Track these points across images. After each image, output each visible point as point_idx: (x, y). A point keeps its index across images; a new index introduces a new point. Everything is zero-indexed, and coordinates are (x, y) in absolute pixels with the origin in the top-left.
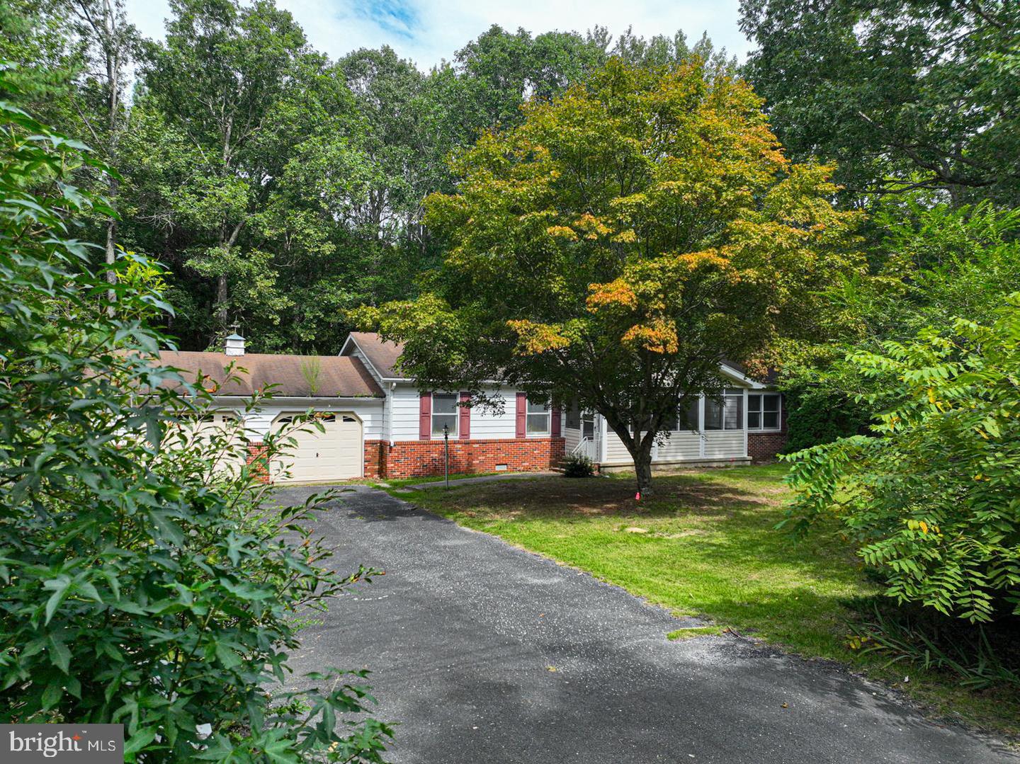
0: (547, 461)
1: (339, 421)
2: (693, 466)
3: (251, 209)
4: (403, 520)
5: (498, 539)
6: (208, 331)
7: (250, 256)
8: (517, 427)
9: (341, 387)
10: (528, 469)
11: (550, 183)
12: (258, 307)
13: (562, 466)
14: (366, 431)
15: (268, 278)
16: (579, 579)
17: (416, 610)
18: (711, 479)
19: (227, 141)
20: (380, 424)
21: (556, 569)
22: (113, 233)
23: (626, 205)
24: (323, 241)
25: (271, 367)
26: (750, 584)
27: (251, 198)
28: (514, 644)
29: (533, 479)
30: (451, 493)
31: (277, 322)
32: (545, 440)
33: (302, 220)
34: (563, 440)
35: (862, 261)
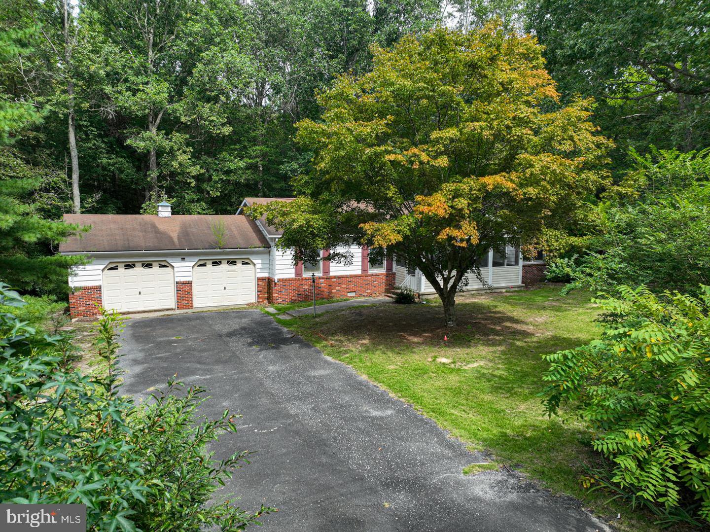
0: (383, 288)
1: (239, 265)
2: (484, 292)
3: (171, 100)
4: (285, 348)
5: (350, 369)
6: (144, 189)
7: (172, 137)
8: (363, 266)
9: (240, 241)
10: (370, 295)
11: (387, 124)
12: (179, 174)
13: (394, 293)
14: (258, 270)
15: (184, 152)
16: (405, 411)
17: (296, 443)
18: (496, 307)
19: (151, 46)
20: (267, 266)
21: (389, 401)
22: (72, 121)
23: (442, 138)
24: (223, 125)
25: (190, 225)
26: (518, 415)
27: (170, 92)
28: (362, 479)
29: (374, 305)
30: (317, 320)
31: (193, 185)
32: (381, 274)
33: (208, 111)
34: (395, 274)
35: (608, 177)
